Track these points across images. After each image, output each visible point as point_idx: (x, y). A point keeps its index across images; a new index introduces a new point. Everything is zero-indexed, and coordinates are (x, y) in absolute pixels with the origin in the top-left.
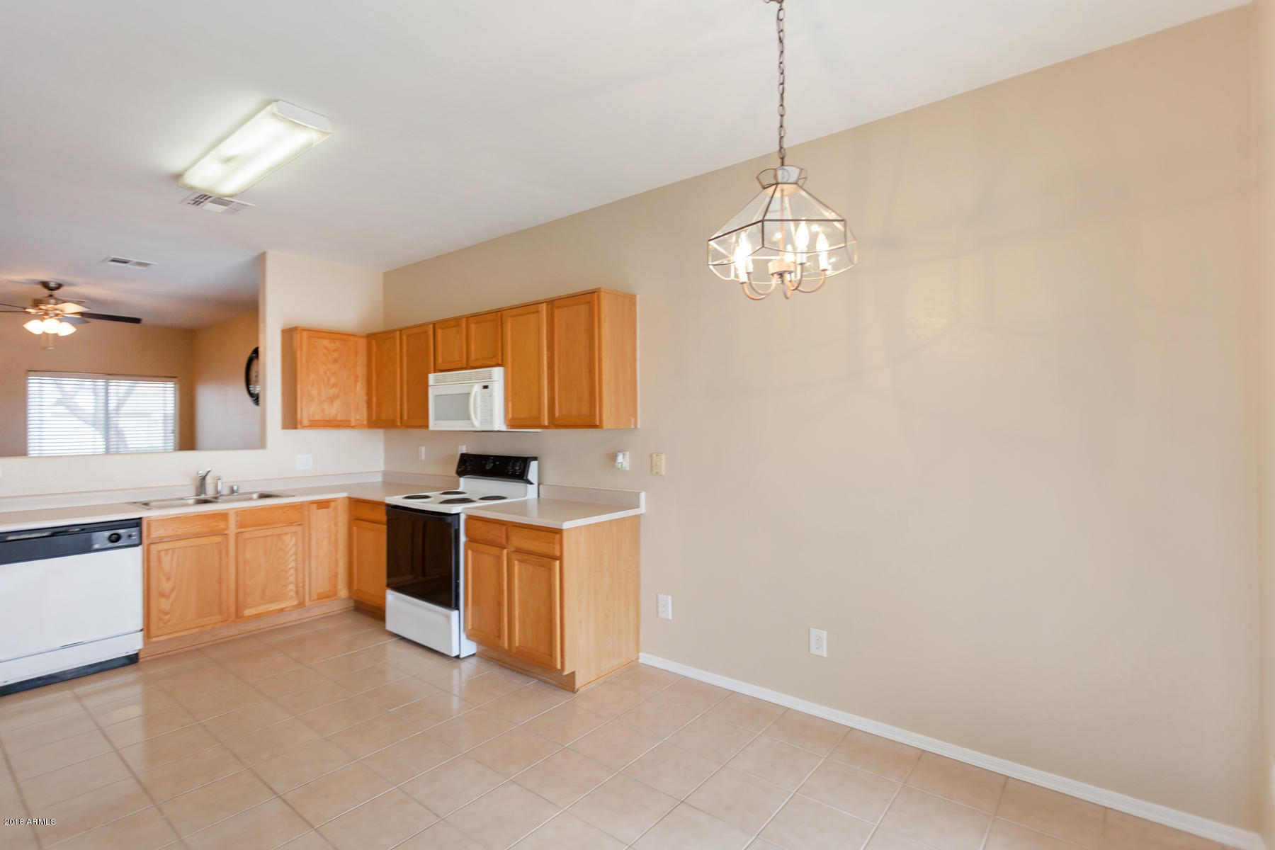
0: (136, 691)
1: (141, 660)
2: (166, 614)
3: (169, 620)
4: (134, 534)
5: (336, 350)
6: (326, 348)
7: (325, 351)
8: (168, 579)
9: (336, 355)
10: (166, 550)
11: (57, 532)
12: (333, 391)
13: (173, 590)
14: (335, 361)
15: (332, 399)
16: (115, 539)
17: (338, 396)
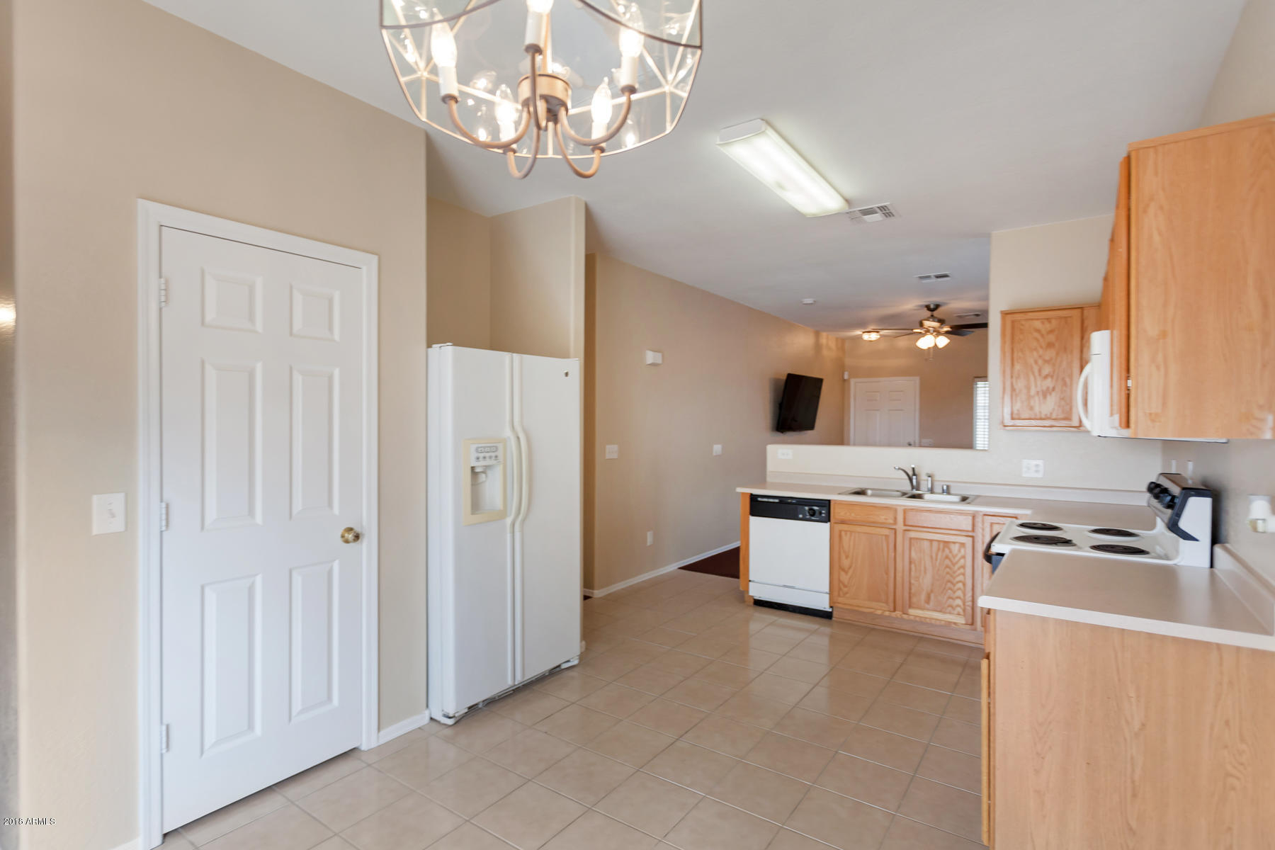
0: (824, 641)
1: (833, 619)
2: (845, 586)
3: (847, 593)
4: (823, 512)
5: (1051, 332)
6: (1038, 331)
7: (1036, 335)
8: (847, 557)
9: (1052, 338)
10: (846, 531)
11: (783, 500)
12: (1049, 383)
13: (850, 568)
14: (1050, 345)
15: (1045, 394)
16: (813, 513)
17: (1054, 389)
